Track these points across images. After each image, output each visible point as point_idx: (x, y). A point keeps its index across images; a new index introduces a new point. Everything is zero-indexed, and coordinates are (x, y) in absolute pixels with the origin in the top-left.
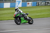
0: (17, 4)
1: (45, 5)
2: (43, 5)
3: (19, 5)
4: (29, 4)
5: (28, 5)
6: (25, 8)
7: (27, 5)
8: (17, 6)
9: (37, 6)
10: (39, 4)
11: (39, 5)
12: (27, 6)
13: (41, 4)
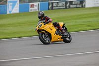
0: (10, 6)
1: (66, 8)
2: (62, 7)
3: (14, 9)
4: (34, 7)
5: (32, 8)
6: (25, 15)
7: (30, 9)
8: (10, 12)
9: (49, 9)
10: (52, 7)
11: (54, 8)
12: (30, 11)
13: (57, 6)
